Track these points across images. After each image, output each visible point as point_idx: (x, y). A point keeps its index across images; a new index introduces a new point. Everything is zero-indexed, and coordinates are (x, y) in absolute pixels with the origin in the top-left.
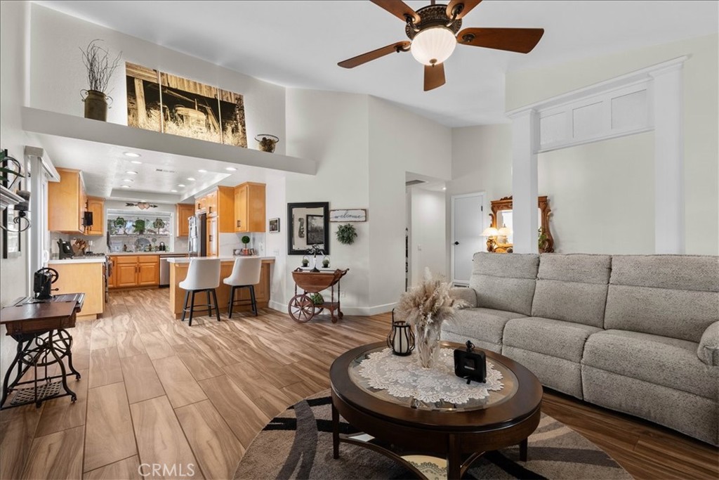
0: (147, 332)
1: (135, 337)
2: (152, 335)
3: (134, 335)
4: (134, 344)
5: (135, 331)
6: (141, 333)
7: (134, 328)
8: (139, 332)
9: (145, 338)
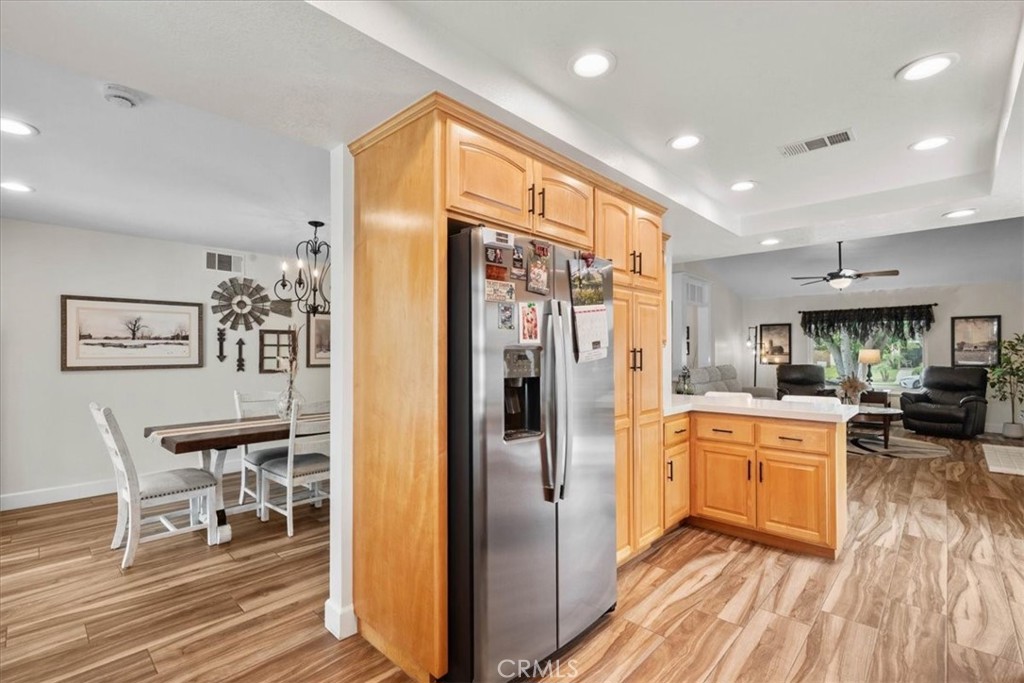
0: (928, 542)
1: (956, 540)
2: (923, 531)
3: (957, 546)
4: (962, 528)
5: (953, 553)
6: (941, 543)
7: (951, 565)
8: (945, 548)
9: (936, 530)
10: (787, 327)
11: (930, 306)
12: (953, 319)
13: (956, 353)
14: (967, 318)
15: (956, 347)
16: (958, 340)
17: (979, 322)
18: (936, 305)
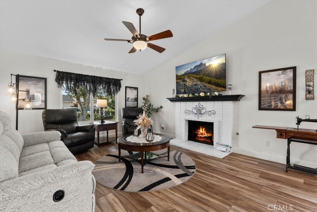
10: (44, 81)
11: (120, 80)
12: (126, 87)
13: (127, 102)
14: (130, 87)
15: (127, 99)
16: (127, 97)
17: (133, 89)
18: (122, 80)
